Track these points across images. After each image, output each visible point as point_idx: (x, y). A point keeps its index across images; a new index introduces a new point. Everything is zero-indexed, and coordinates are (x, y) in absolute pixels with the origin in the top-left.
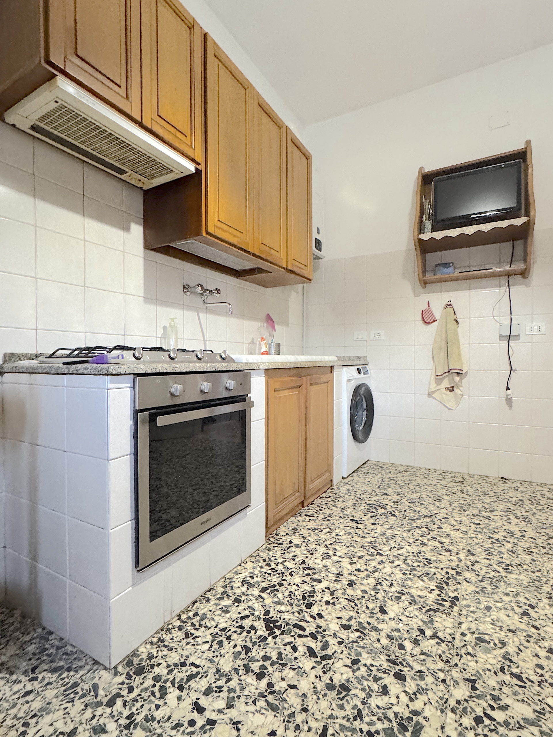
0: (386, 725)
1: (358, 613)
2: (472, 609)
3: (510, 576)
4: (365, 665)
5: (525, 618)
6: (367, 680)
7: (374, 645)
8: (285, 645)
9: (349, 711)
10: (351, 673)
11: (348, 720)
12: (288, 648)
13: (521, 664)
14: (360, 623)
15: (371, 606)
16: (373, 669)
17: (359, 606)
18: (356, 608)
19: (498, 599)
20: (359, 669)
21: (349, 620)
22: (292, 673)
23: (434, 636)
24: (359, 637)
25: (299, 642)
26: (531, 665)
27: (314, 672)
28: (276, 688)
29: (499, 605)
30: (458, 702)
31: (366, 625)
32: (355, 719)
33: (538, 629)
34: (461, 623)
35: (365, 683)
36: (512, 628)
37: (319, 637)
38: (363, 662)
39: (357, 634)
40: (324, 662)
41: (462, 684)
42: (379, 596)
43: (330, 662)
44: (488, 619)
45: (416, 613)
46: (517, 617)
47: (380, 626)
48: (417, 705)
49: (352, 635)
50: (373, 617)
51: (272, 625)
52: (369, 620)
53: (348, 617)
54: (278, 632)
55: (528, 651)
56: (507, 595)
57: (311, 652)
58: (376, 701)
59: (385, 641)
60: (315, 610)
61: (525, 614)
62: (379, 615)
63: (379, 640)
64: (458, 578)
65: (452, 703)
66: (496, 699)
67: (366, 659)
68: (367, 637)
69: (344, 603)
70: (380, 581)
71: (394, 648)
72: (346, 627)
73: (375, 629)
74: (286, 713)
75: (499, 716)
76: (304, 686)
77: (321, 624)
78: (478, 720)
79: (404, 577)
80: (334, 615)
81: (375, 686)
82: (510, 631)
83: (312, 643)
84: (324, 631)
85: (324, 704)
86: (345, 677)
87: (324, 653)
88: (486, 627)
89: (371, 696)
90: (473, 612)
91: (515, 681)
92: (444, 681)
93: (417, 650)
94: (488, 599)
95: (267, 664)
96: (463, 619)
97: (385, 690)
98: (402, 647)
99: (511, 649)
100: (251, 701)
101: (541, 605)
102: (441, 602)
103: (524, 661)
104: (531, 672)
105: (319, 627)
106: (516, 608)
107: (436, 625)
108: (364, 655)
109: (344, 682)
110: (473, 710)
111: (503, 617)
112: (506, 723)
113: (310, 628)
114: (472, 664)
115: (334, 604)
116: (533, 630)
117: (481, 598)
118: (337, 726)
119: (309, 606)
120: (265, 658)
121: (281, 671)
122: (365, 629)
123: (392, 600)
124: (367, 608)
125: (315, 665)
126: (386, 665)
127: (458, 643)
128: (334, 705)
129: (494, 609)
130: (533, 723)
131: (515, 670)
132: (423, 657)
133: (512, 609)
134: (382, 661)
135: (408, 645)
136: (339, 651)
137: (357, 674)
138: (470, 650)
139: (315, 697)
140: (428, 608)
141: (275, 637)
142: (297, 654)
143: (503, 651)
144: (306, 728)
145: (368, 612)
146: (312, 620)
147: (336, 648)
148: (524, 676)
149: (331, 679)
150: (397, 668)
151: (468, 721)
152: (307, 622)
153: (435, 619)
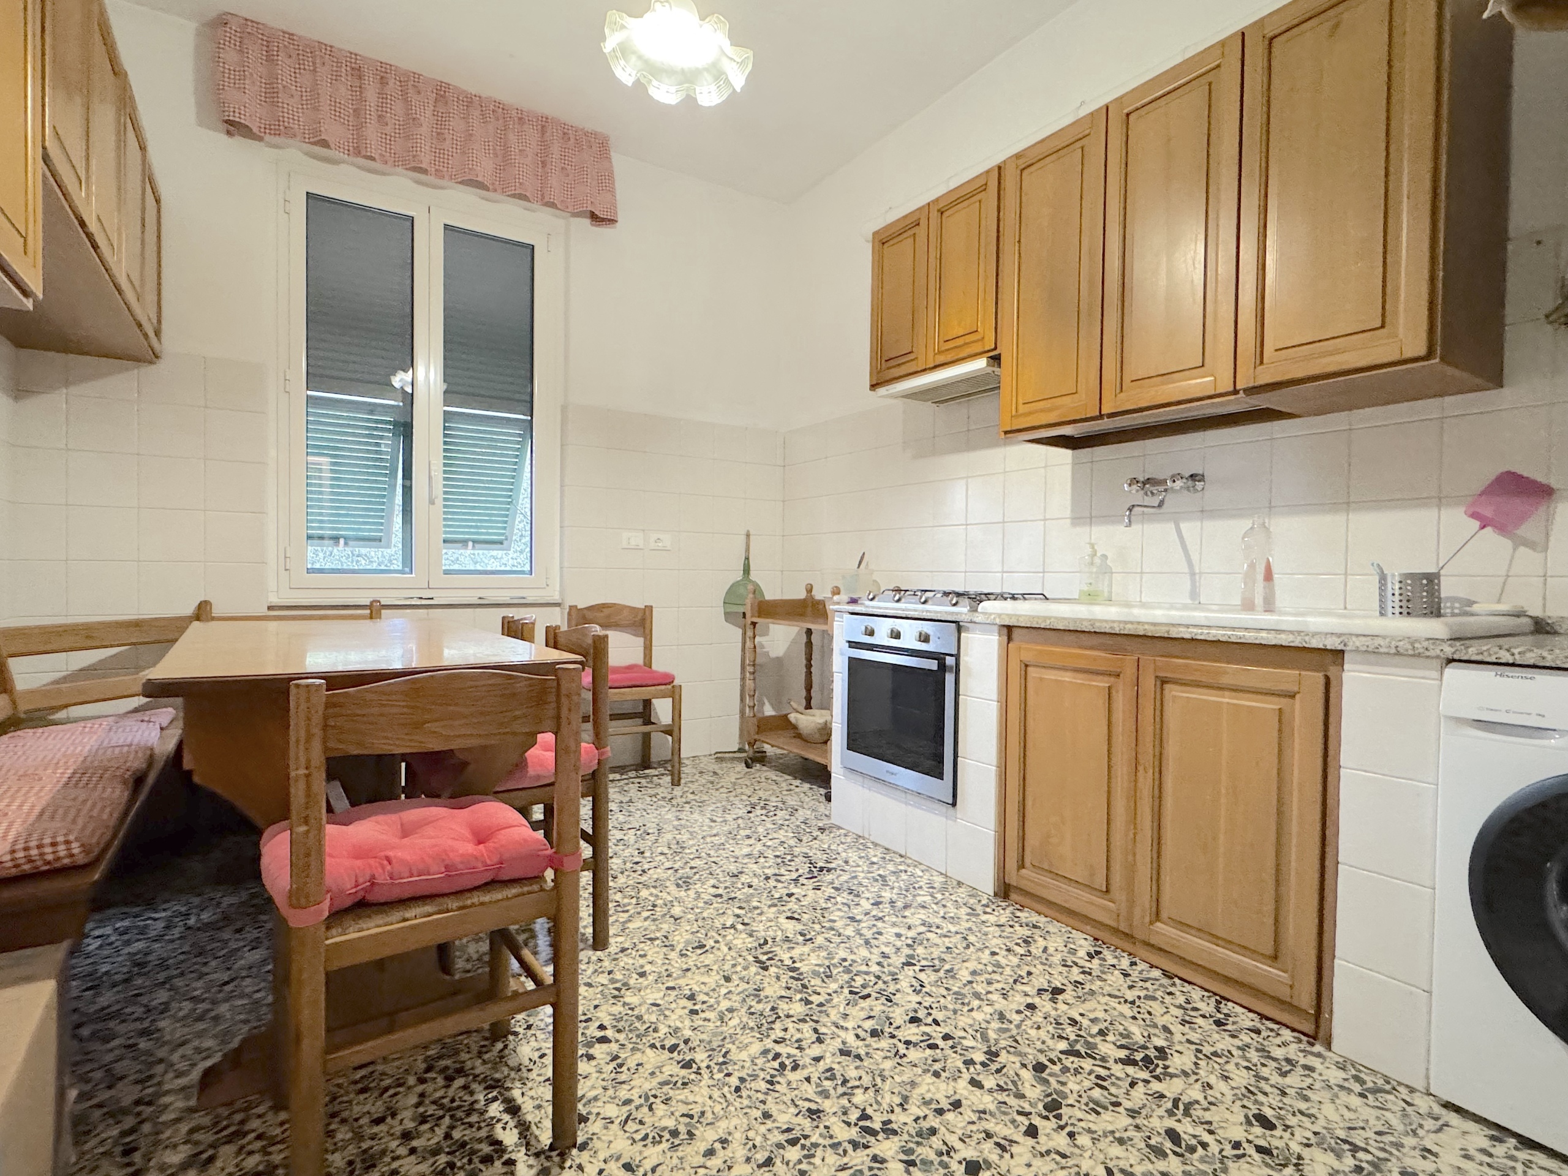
2: (739, 968)
3: (756, 1048)
5: (688, 993)
13: (657, 949)
19: (734, 997)
23: (733, 927)
26: (650, 953)
29: (724, 991)
33: (668, 988)
34: (730, 949)
36: (689, 974)
41: (682, 914)
44: (715, 967)
46: (696, 988)
48: (692, 893)
52: (787, 907)
53: (802, 900)
55: (660, 962)
56: (730, 1010)
59: (756, 904)
60: (829, 890)
61: (692, 997)
62: (789, 915)
63: (759, 902)
64: (799, 996)
65: (675, 903)
66: (654, 920)
67: (749, 891)
68: (769, 899)
69: (825, 906)
70: (843, 937)
71: (744, 905)
72: (790, 895)
73: (774, 906)
75: (645, 914)
78: (654, 906)
82: (688, 970)
88: (709, 959)
90: (734, 966)
91: (652, 936)
93: (729, 912)
94: (740, 989)
96: (733, 953)
99: (673, 955)
101: (687, 1023)
102: (770, 955)
103: (657, 953)
104: (646, 948)
106: (706, 998)
107: (744, 936)
111: (705, 979)
112: (639, 913)
114: (688, 928)
116: (671, 984)
117: (746, 986)
127: (712, 933)
129: (722, 982)
130: (624, 922)
131: (657, 942)
133: (707, 994)
138: (699, 935)
143: (678, 950)
148: (649, 942)
151: (660, 902)
153: (751, 939)
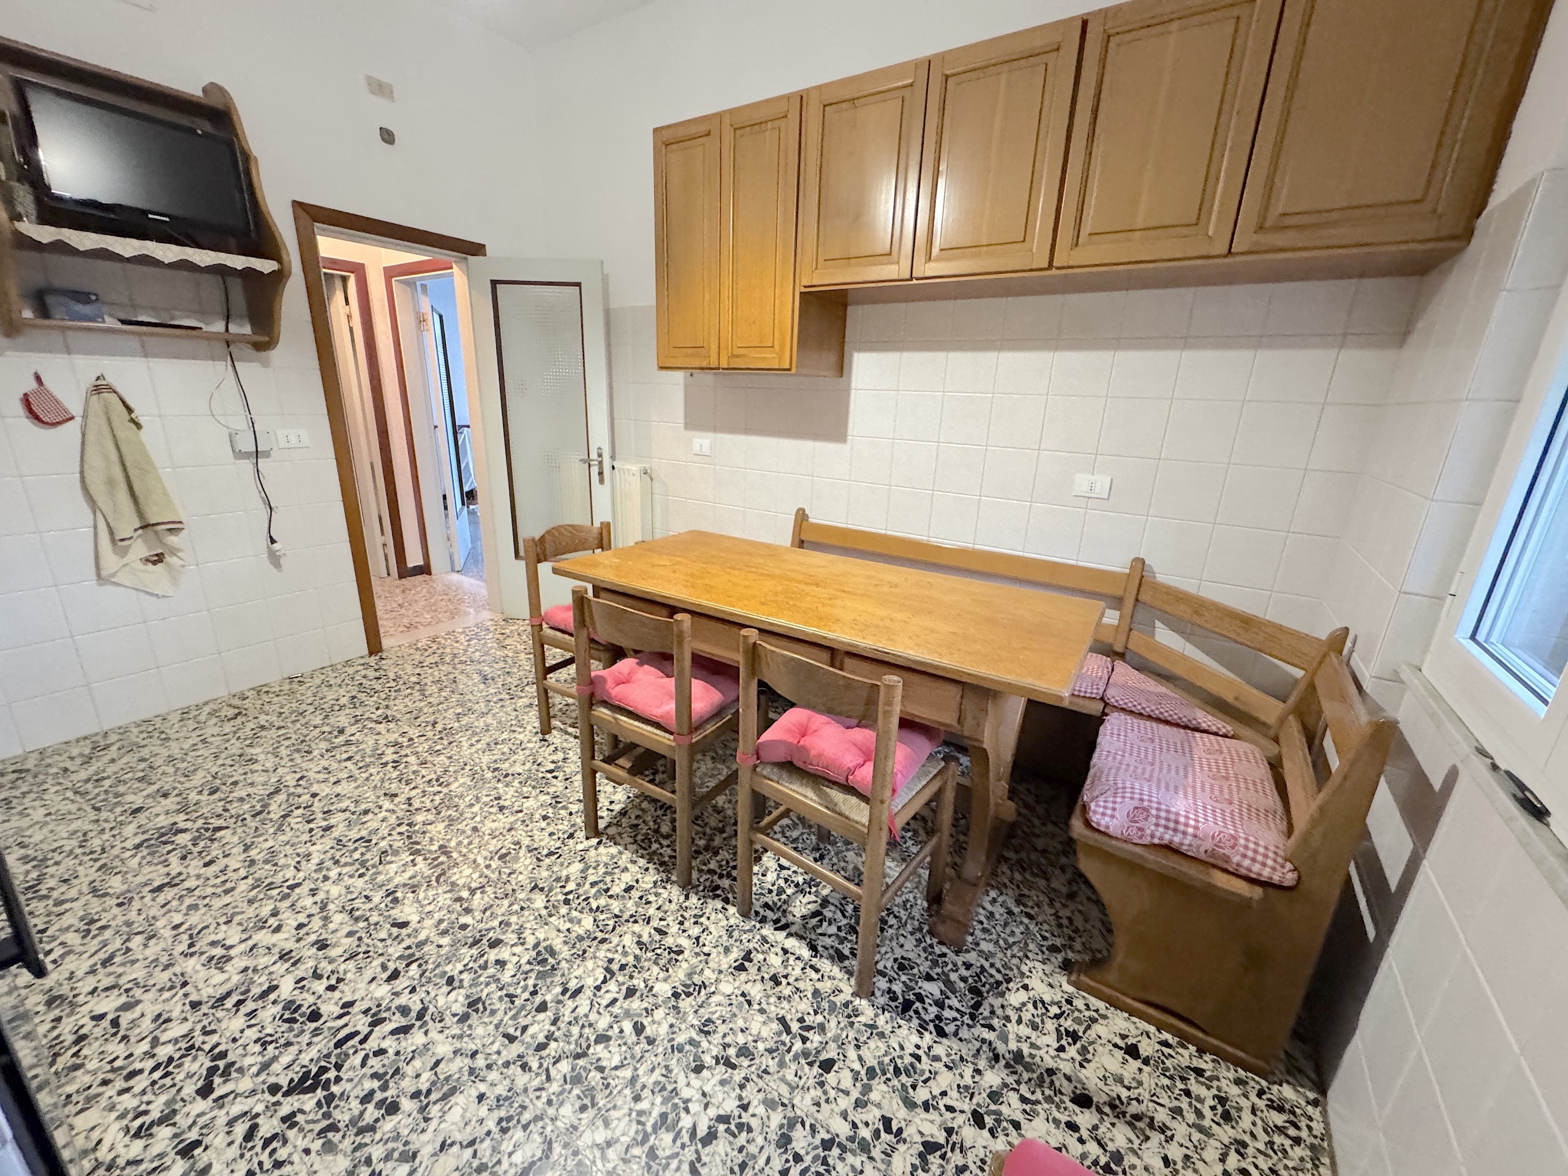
0: (533, 975)
1: (382, 954)
2: (466, 842)
3: (453, 787)
4: (461, 972)
5: (506, 811)
6: (480, 976)
7: (442, 953)
8: (363, 1064)
9: (501, 1006)
10: (462, 991)
11: (510, 1009)
12: (372, 1061)
13: (542, 844)
14: (400, 958)
15: (383, 935)
16: (470, 965)
17: (371, 949)
18: (371, 954)
19: (469, 815)
20: (461, 981)
21: (384, 967)
22: (417, 1063)
23: (473, 892)
24: (420, 966)
25: (373, 1044)
26: (547, 839)
27: (433, 1034)
28: (424, 1087)
29: (478, 819)
30: (546, 908)
31: (409, 952)
32: (513, 1002)
33: (521, 811)
34: (475, 861)
35: (482, 979)
36: (508, 826)
37: (384, 1015)
38: (455, 973)
39: (414, 966)
40: (427, 1018)
41: (533, 896)
42: (374, 919)
43: (432, 1009)
44: (487, 837)
45: (431, 893)
46: (500, 816)
47: (422, 936)
48: (531, 941)
49: (411, 974)
50: (403, 940)
51: (310, 1082)
52: (404, 945)
53: (379, 969)
54: (332, 1074)
55: (535, 832)
56: (472, 805)
57: (405, 1030)
58: (506, 977)
59: (445, 941)
60: (329, 1008)
61: (501, 809)
62: (404, 931)
63: (440, 946)
64: (417, 828)
65: (544, 912)
66: (558, 880)
67: (453, 969)
68: (427, 957)
69: (351, 965)
70: (349, 908)
71: (460, 935)
72: (395, 975)
73: (421, 945)
74: (465, 1077)
75: (571, 886)
76: (443, 1049)
77: (364, 1007)
78: (567, 902)
79: (366, 878)
80: (362, 985)
81: (491, 971)
82: (510, 830)
83: (389, 1027)
84: (379, 1005)
85: (480, 1031)
86: (461, 999)
87: (413, 1014)
88: (494, 845)
89: (498, 980)
90: (470, 843)
91: (553, 858)
92: (522, 909)
93: (478, 915)
94: (465, 823)
95: (379, 1096)
96: (472, 856)
97: (500, 963)
98: (464, 927)
99: (526, 841)
100: (423, 1125)
101: (501, 791)
102: (436, 863)
103: (541, 840)
104: (552, 843)
105: (366, 1012)
106: (491, 810)
107: (461, 882)
108: (448, 968)
109: (466, 1002)
110: (558, 901)
111: (494, 825)
112: (578, 885)
113: (361, 1024)
114: (521, 878)
115: (339, 980)
116: (520, 815)
117: (460, 827)
118: (510, 1022)
119: (315, 1016)
120: (366, 1099)
121: (403, 1076)
122: (413, 955)
123: (393, 908)
124: (383, 940)
125: (423, 1030)
126: (474, 951)
127: (494, 876)
128: (486, 1020)
129: (479, 826)
130: (588, 868)
131: (545, 852)
132: (488, 913)
133: (490, 813)
134: (467, 953)
135: (466, 919)
136: (423, 995)
137: (466, 984)
138: (507, 871)
139: (466, 1039)
140: (434, 878)
141: (338, 1080)
142: (391, 1052)
143: (524, 848)
144: (495, 1057)
145: (389, 942)
146: (346, 1019)
147: (416, 998)
148: (552, 849)
149: (454, 1015)
150: (485, 941)
151: (564, 910)
152: (346, 1025)
153: (454, 879)
